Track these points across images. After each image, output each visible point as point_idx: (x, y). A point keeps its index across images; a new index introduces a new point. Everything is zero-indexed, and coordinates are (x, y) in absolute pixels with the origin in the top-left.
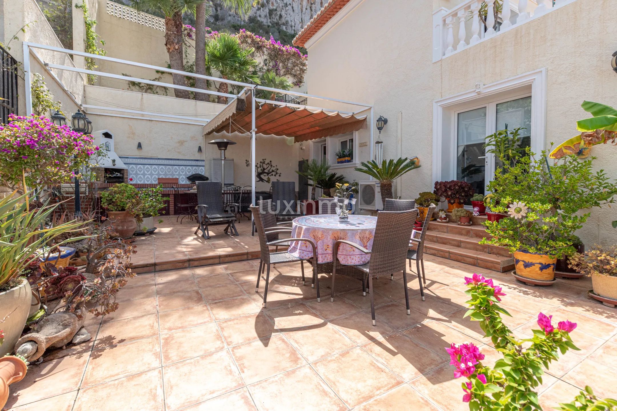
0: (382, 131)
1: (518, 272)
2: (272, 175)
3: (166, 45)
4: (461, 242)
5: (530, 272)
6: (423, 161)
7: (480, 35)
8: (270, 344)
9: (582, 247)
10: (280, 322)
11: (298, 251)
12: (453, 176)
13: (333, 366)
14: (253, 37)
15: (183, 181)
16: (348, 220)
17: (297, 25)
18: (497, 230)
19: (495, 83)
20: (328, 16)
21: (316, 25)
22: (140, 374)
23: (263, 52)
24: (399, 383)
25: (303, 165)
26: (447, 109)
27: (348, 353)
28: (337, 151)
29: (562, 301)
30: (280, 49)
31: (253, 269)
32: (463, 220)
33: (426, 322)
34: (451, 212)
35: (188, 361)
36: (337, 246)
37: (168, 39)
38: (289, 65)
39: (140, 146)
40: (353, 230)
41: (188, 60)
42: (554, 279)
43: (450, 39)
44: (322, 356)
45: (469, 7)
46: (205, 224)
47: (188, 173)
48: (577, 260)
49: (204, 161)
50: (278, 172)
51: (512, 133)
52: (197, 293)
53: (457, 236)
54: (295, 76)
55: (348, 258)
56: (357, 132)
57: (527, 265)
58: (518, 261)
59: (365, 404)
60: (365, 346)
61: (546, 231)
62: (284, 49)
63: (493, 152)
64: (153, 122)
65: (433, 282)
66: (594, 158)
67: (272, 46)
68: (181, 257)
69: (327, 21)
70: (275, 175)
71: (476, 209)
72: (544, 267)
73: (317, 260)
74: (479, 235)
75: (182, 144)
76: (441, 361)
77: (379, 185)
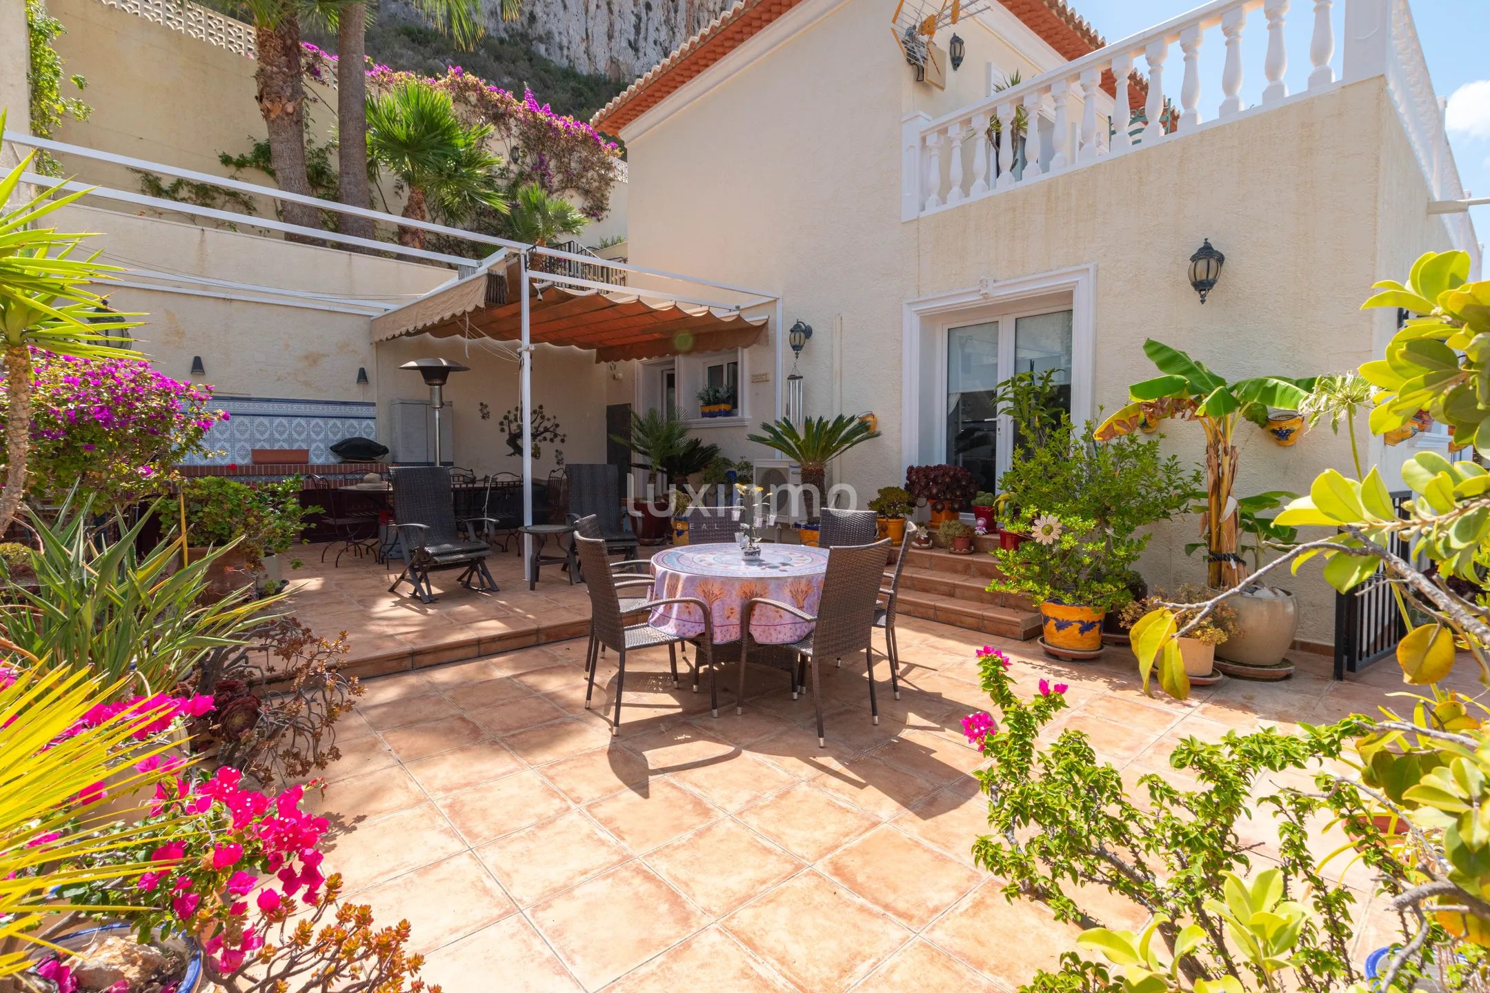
0: (801, 353)
1: (1048, 639)
2: (545, 439)
3: (260, 99)
4: (955, 586)
5: (1064, 637)
6: (884, 423)
7: (987, 179)
8: (651, 794)
9: (1144, 588)
10: (656, 757)
11: (672, 622)
12: (939, 457)
13: (769, 813)
14: (481, 89)
15: (320, 457)
16: (761, 557)
17: (574, 46)
18: (1015, 565)
19: (1013, 281)
20: (679, 79)
21: (648, 92)
22: (437, 864)
23: (509, 129)
24: (874, 825)
25: (618, 417)
26: (929, 319)
27: (788, 792)
28: (700, 390)
29: (1110, 683)
30: (549, 124)
31: (559, 663)
32: (959, 543)
33: (906, 734)
34: (938, 528)
35: (514, 836)
36: (748, 610)
37: (265, 85)
38: (573, 165)
39: (198, 365)
40: (778, 578)
41: (312, 137)
42: (1101, 648)
43: (934, 178)
44: (748, 802)
45: (969, 121)
46: (422, 568)
47: (331, 436)
48: (1132, 612)
49: (373, 404)
50: (559, 431)
51: (1041, 378)
52: (463, 719)
53: (948, 574)
54: (586, 193)
55: (772, 631)
56: (746, 350)
57: (1061, 626)
58: (1047, 619)
59: (829, 856)
60: (814, 780)
61: (1089, 566)
62: (560, 124)
63: (1009, 413)
64: (234, 305)
65: (911, 667)
66: (1162, 436)
67: (530, 116)
68: (390, 648)
69: (676, 87)
70: (552, 440)
71: (981, 522)
72: (1086, 627)
73: (712, 639)
74: (989, 573)
75: (315, 361)
76: (931, 788)
77: (799, 470)
